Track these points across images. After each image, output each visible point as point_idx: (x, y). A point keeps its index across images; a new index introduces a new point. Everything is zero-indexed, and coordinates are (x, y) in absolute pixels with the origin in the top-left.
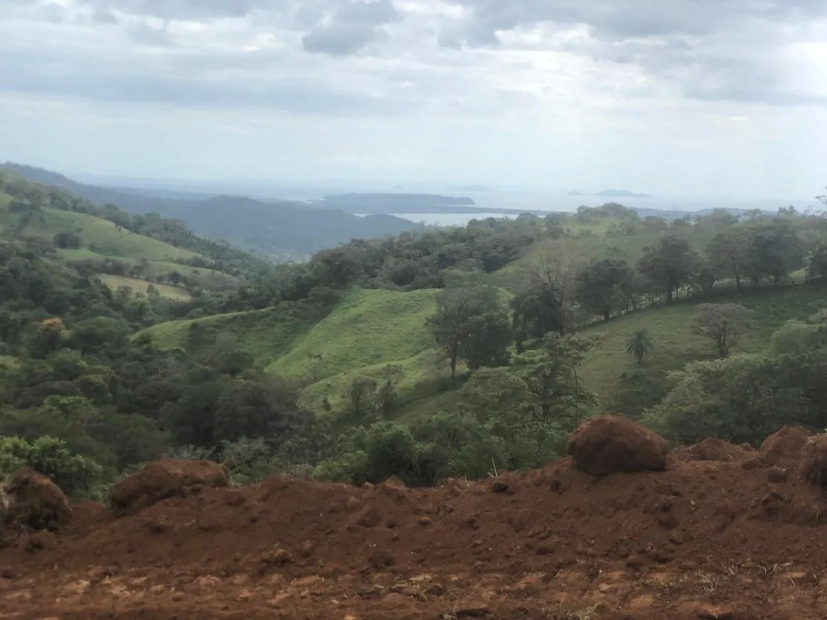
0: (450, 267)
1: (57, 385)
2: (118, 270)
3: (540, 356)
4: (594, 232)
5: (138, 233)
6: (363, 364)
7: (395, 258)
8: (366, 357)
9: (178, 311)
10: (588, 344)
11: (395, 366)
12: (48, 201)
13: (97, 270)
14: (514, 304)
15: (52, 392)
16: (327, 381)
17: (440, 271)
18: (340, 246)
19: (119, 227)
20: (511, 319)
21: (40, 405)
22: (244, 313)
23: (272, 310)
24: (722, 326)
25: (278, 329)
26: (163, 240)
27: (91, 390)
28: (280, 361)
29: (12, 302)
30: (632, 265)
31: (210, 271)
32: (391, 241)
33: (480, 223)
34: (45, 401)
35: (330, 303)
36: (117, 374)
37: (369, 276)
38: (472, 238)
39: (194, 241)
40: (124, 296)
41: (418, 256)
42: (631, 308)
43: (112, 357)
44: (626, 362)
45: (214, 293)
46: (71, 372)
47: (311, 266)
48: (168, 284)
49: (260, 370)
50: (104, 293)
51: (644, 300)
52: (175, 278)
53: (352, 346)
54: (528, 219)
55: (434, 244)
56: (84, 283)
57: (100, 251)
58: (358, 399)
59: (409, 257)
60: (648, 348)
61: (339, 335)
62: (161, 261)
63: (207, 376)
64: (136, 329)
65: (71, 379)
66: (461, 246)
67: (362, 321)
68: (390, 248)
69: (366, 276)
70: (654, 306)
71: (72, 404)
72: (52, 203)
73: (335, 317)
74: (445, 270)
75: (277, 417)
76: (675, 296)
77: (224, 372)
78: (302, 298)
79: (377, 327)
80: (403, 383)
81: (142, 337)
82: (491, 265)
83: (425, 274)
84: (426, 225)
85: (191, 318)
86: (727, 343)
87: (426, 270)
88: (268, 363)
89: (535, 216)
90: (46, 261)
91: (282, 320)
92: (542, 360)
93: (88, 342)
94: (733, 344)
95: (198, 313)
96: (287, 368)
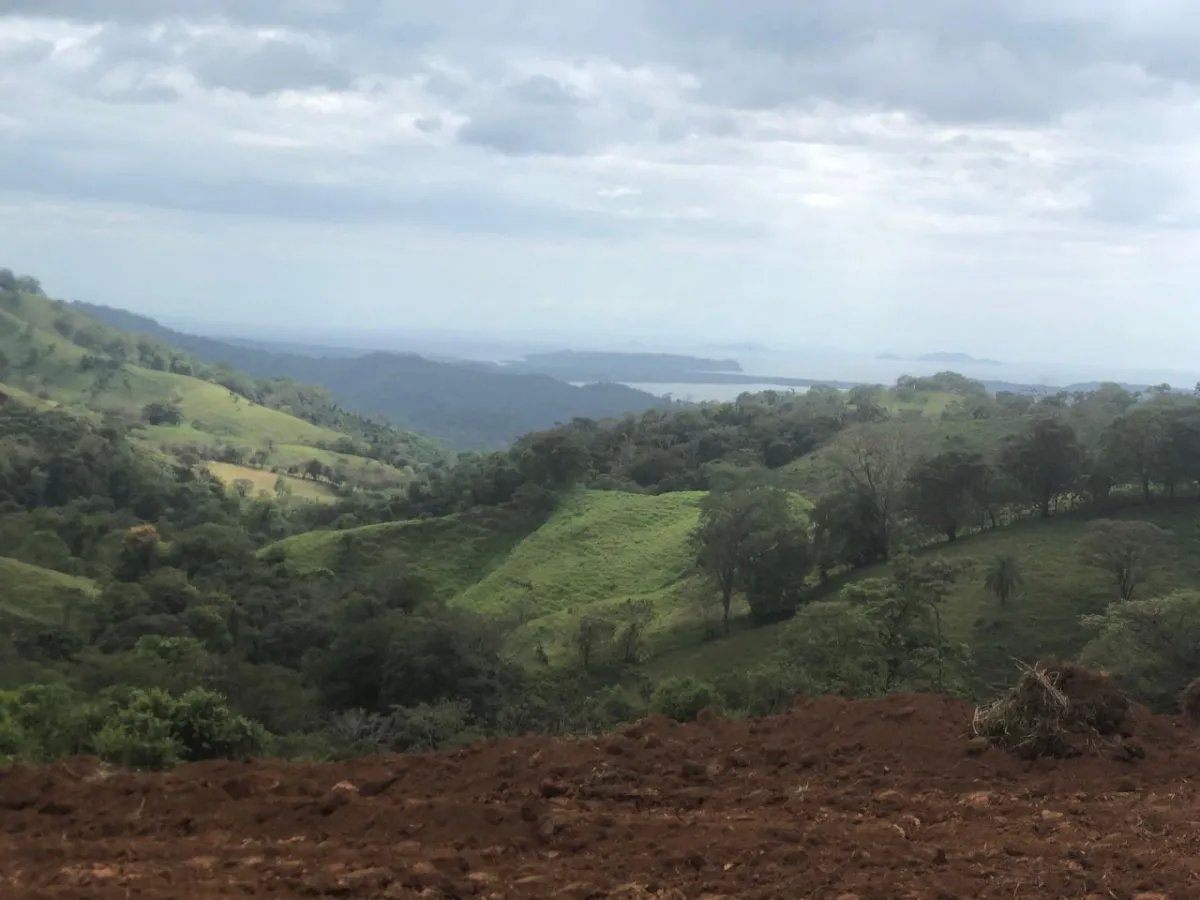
0: (716, 460)
1: (154, 620)
2: (231, 457)
3: (885, 589)
4: (925, 414)
5: (262, 404)
6: (591, 598)
7: (636, 444)
8: (594, 588)
9: (318, 518)
10: (957, 572)
11: (642, 601)
12: (135, 355)
13: (204, 457)
14: (814, 515)
15: (148, 629)
16: (540, 622)
17: (702, 465)
18: (556, 428)
19: (236, 394)
20: (811, 538)
21: (130, 647)
22: (417, 521)
23: (459, 518)
24: (1125, 553)
25: (468, 546)
26: (296, 416)
27: (202, 628)
28: (469, 591)
29: (84, 501)
30: (988, 461)
31: (363, 460)
32: (630, 422)
33: (754, 397)
34: (138, 644)
35: (544, 509)
36: (240, 604)
37: (598, 471)
38: (749, 418)
39: (341, 417)
40: (242, 494)
41: (669, 443)
42: (988, 524)
43: (230, 581)
44: (983, 603)
45: (370, 492)
46: (173, 603)
47: (514, 456)
48: (303, 478)
49: (442, 606)
50: (213, 489)
51: (1007, 514)
52: (314, 468)
53: (574, 571)
54: (824, 393)
55: (694, 427)
56: (185, 475)
57: (209, 430)
58: (588, 648)
59: (656, 444)
60: (1016, 583)
61: (556, 556)
62: (293, 444)
63: (370, 611)
64: (260, 542)
65: (174, 612)
66: (733, 430)
67: (588, 537)
68: (627, 431)
69: (594, 471)
70: (1021, 523)
71: (177, 647)
72: (141, 359)
73: (550, 530)
74: (709, 464)
75: (472, 672)
76: (1053, 508)
77: (391, 605)
78: (502, 501)
79: (612, 546)
80: (654, 627)
81: (272, 553)
82: (774, 457)
83: (679, 470)
84: (674, 399)
85: (340, 527)
86: (1133, 577)
87: (682, 463)
88: (450, 593)
89: (833, 389)
90: (134, 441)
91: (475, 533)
92: (891, 595)
93: (197, 559)
94: (1140, 579)
95: (349, 520)
96: (480, 602)
